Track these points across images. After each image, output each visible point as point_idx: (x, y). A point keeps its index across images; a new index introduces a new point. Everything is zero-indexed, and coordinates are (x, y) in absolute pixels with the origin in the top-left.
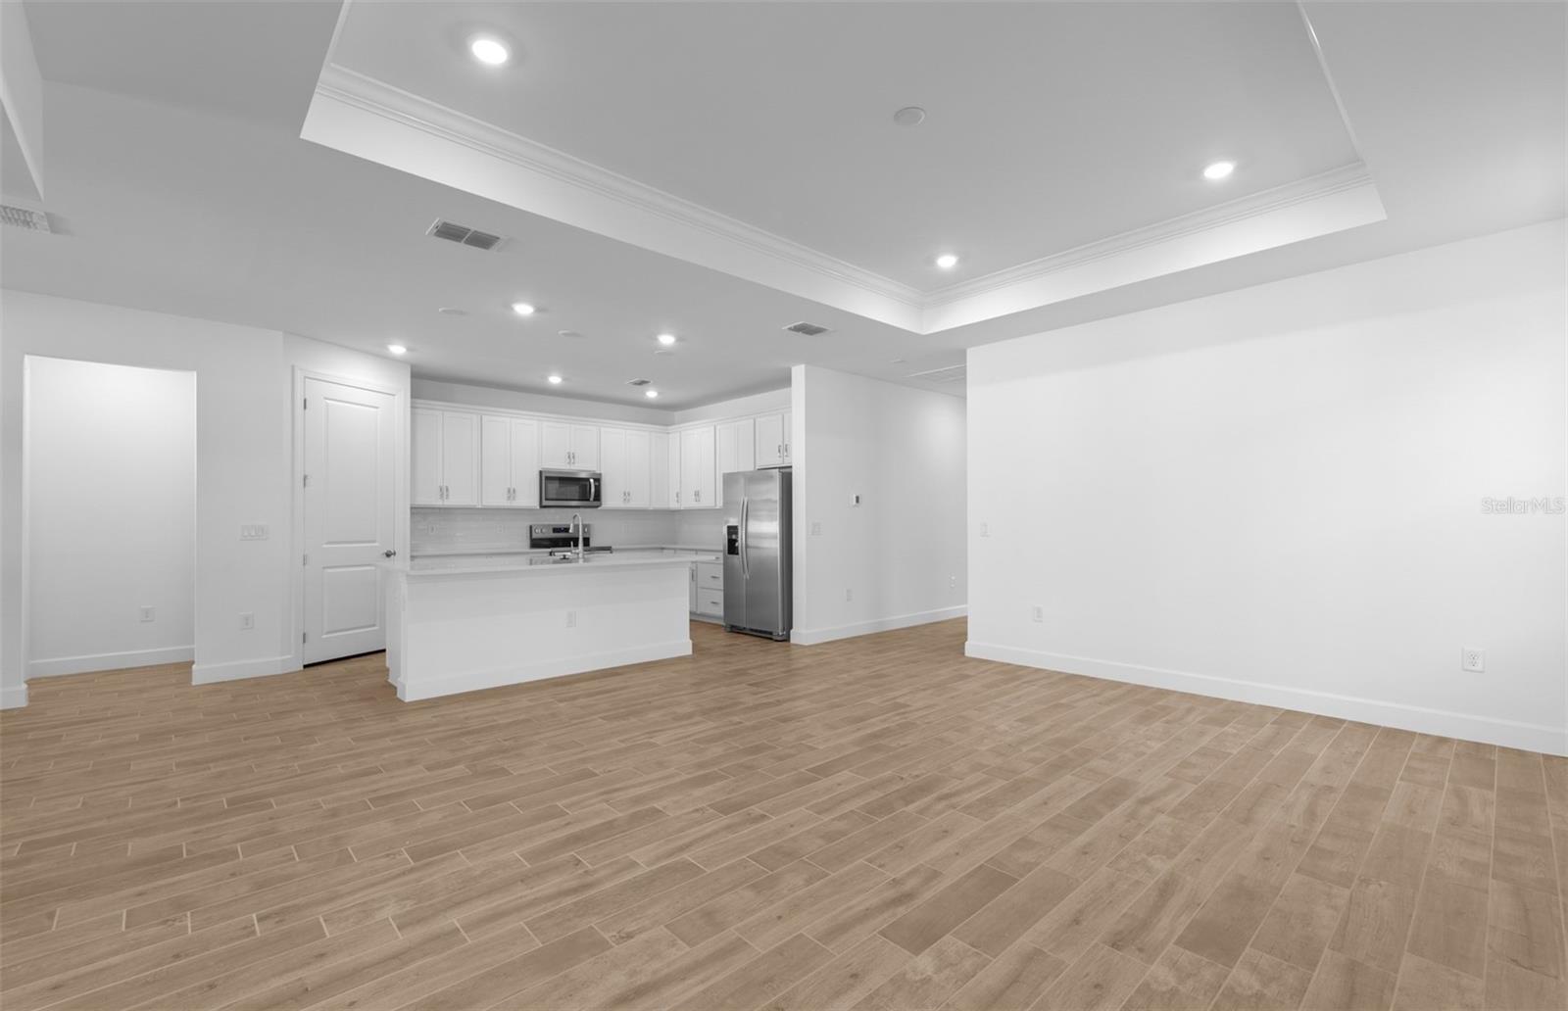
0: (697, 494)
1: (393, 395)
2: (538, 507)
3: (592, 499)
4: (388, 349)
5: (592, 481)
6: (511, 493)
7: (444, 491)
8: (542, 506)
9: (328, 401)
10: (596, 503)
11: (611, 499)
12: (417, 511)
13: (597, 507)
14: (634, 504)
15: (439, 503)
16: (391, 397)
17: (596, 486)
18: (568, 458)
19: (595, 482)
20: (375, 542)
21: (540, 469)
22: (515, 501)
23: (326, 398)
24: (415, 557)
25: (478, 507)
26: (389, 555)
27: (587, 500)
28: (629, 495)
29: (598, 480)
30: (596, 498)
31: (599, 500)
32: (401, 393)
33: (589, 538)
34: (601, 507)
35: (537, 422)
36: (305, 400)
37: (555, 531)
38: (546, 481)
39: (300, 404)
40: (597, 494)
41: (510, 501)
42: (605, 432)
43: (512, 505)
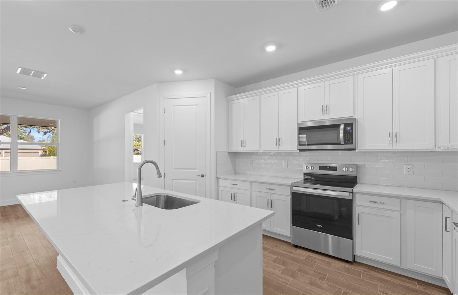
1: (205, 97)
4: (175, 73)
5: (342, 126)
6: (278, 141)
7: (243, 143)
10: (349, 146)
15: (241, 149)
18: (322, 111)
19: (347, 127)
20: (195, 169)
21: (298, 123)
22: (281, 146)
23: (173, 106)
24: (220, 178)
25: (260, 151)
26: (203, 176)
27: (339, 144)
28: (396, 136)
29: (351, 125)
30: (348, 142)
31: (352, 143)
32: (209, 95)
33: (356, 177)
34: (358, 150)
35: (296, 88)
36: (164, 109)
37: (321, 168)
38: (300, 131)
39: (162, 111)
40: (348, 138)
41: (278, 146)
42: (364, 78)
43: (279, 150)
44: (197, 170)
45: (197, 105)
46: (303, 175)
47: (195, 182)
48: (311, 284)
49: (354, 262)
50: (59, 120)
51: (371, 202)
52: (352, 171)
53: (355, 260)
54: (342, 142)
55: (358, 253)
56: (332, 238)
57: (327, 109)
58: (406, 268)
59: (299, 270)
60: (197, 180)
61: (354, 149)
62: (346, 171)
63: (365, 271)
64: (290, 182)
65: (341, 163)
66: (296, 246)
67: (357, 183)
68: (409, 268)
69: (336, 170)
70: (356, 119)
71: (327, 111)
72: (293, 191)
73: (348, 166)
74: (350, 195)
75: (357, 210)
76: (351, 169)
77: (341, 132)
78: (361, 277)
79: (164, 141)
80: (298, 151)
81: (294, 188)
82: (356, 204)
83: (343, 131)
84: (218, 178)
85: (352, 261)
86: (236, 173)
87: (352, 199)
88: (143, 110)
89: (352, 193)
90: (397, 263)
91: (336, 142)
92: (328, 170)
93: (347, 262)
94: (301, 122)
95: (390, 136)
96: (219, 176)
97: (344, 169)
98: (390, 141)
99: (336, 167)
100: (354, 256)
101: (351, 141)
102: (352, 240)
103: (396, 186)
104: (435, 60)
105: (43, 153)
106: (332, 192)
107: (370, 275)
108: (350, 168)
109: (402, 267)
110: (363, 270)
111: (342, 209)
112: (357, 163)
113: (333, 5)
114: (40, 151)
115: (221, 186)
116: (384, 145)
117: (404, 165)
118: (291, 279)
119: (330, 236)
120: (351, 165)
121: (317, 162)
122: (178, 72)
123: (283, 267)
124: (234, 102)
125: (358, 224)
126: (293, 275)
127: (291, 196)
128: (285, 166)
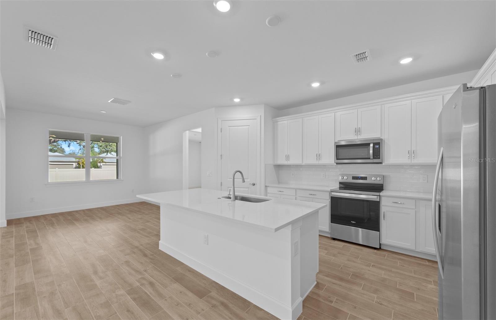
1: (255, 119)
4: (233, 101)
5: (371, 145)
6: (318, 157)
7: (288, 157)
8: (337, 163)
10: (376, 161)
15: (285, 163)
17: (375, 148)
18: (355, 132)
19: (376, 146)
20: (247, 179)
21: (336, 141)
22: (320, 161)
23: (229, 127)
24: (268, 186)
25: (302, 164)
26: (254, 185)
27: (369, 159)
28: (414, 152)
29: (378, 144)
30: (376, 157)
31: (379, 158)
32: (259, 117)
33: (383, 185)
34: (384, 163)
35: (334, 113)
36: (221, 129)
37: (354, 178)
38: (337, 148)
39: (219, 130)
40: (376, 154)
41: (318, 161)
42: (389, 107)
43: (319, 163)
44: (249, 180)
45: (249, 126)
46: (339, 184)
47: (247, 189)
48: (348, 260)
49: (380, 249)
50: (121, 137)
51: (393, 202)
52: (379, 180)
53: (382, 248)
54: (372, 157)
55: (383, 241)
56: (362, 231)
57: (359, 130)
58: (419, 251)
59: (339, 253)
60: (249, 188)
61: (381, 163)
62: (374, 180)
63: (389, 254)
64: (329, 189)
65: (370, 174)
66: (334, 239)
67: (383, 190)
68: (421, 251)
69: (366, 179)
70: (382, 139)
71: (359, 132)
72: (332, 196)
73: (376, 176)
74: (377, 198)
75: (383, 209)
76: (378, 179)
77: (371, 149)
78: (386, 257)
79: (221, 155)
80: (335, 164)
81: (333, 193)
82: (383, 204)
83: (372, 149)
84: (266, 186)
85: (379, 248)
86: (279, 183)
87: (379, 201)
88: (201, 129)
89: (379, 196)
90: (413, 248)
91: (367, 157)
92: (359, 179)
93: (375, 248)
94: (338, 141)
95: (409, 153)
96: (267, 185)
97: (373, 179)
98: (409, 157)
99: (366, 177)
100: (380, 244)
101: (379, 157)
102: (379, 232)
103: (414, 192)
104: (443, 96)
105: (77, 165)
106: (363, 196)
107: (392, 256)
108: (378, 177)
109: (417, 251)
110: (387, 254)
111: (371, 213)
112: (384, 174)
113: (366, 61)
114: (74, 164)
115: (268, 193)
116: (404, 160)
117: (421, 175)
118: (334, 258)
119: (360, 229)
120: (379, 176)
121: (351, 173)
122: (237, 100)
123: (326, 252)
124: (279, 123)
125: (384, 220)
126: (334, 256)
127: (330, 200)
128: (323, 176)
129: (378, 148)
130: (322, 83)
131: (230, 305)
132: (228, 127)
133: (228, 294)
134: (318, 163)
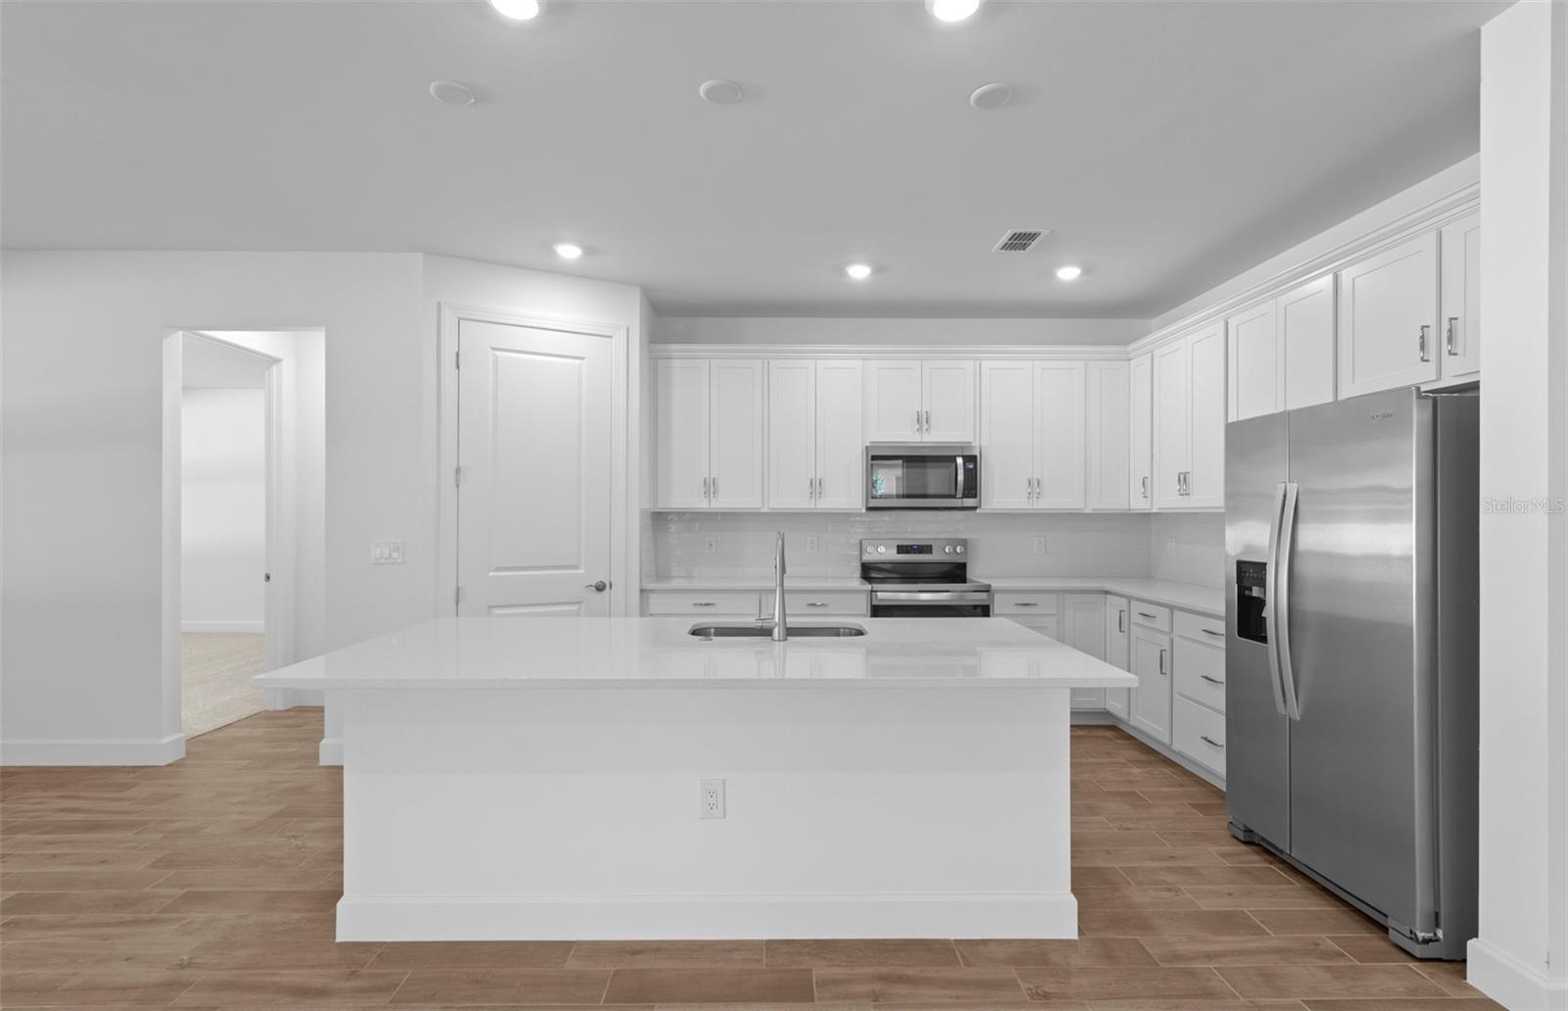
0: (1183, 479)
1: (611, 337)
2: (864, 511)
3: (959, 494)
4: (554, 253)
5: (960, 461)
6: (816, 487)
7: (710, 487)
8: (869, 509)
9: (498, 353)
10: (970, 502)
11: (999, 492)
12: (659, 519)
13: (975, 508)
14: (1049, 502)
15: (702, 504)
16: (608, 339)
17: (966, 470)
18: (918, 423)
19: (968, 464)
20: (576, 567)
21: (866, 444)
22: (821, 500)
23: (494, 349)
24: (652, 591)
25: (763, 511)
26: (600, 588)
27: (955, 496)
29: (974, 459)
30: (969, 493)
31: (975, 497)
32: (623, 333)
33: (966, 563)
34: (981, 509)
35: (861, 362)
36: (458, 353)
37: (901, 549)
38: (871, 462)
39: (449, 359)
40: (970, 484)
41: (813, 500)
42: (991, 369)
43: (818, 506)
44: (581, 571)
45: (582, 358)
46: (859, 567)
47: (575, 608)
51: (1018, 605)
52: (960, 553)
57: (927, 419)
60: (580, 603)
62: (948, 553)
65: (944, 537)
69: (931, 553)
70: (980, 448)
71: (927, 422)
72: (875, 604)
73: (956, 542)
76: (959, 549)
77: (959, 472)
79: (458, 470)
81: (880, 595)
83: (962, 471)
84: (642, 591)
86: (658, 576)
87: (989, 603)
89: (989, 593)
91: (953, 492)
92: (914, 553)
94: (872, 443)
96: (648, 588)
97: (946, 549)
99: (932, 546)
101: (974, 492)
108: (958, 546)
112: (965, 537)
120: (961, 542)
121: (898, 536)
122: (569, 252)
124: (676, 363)
128: (813, 548)
129: (971, 469)
130: (877, 270)
131: (910, 972)
132: (490, 351)
133: (860, 950)
134: (813, 507)
